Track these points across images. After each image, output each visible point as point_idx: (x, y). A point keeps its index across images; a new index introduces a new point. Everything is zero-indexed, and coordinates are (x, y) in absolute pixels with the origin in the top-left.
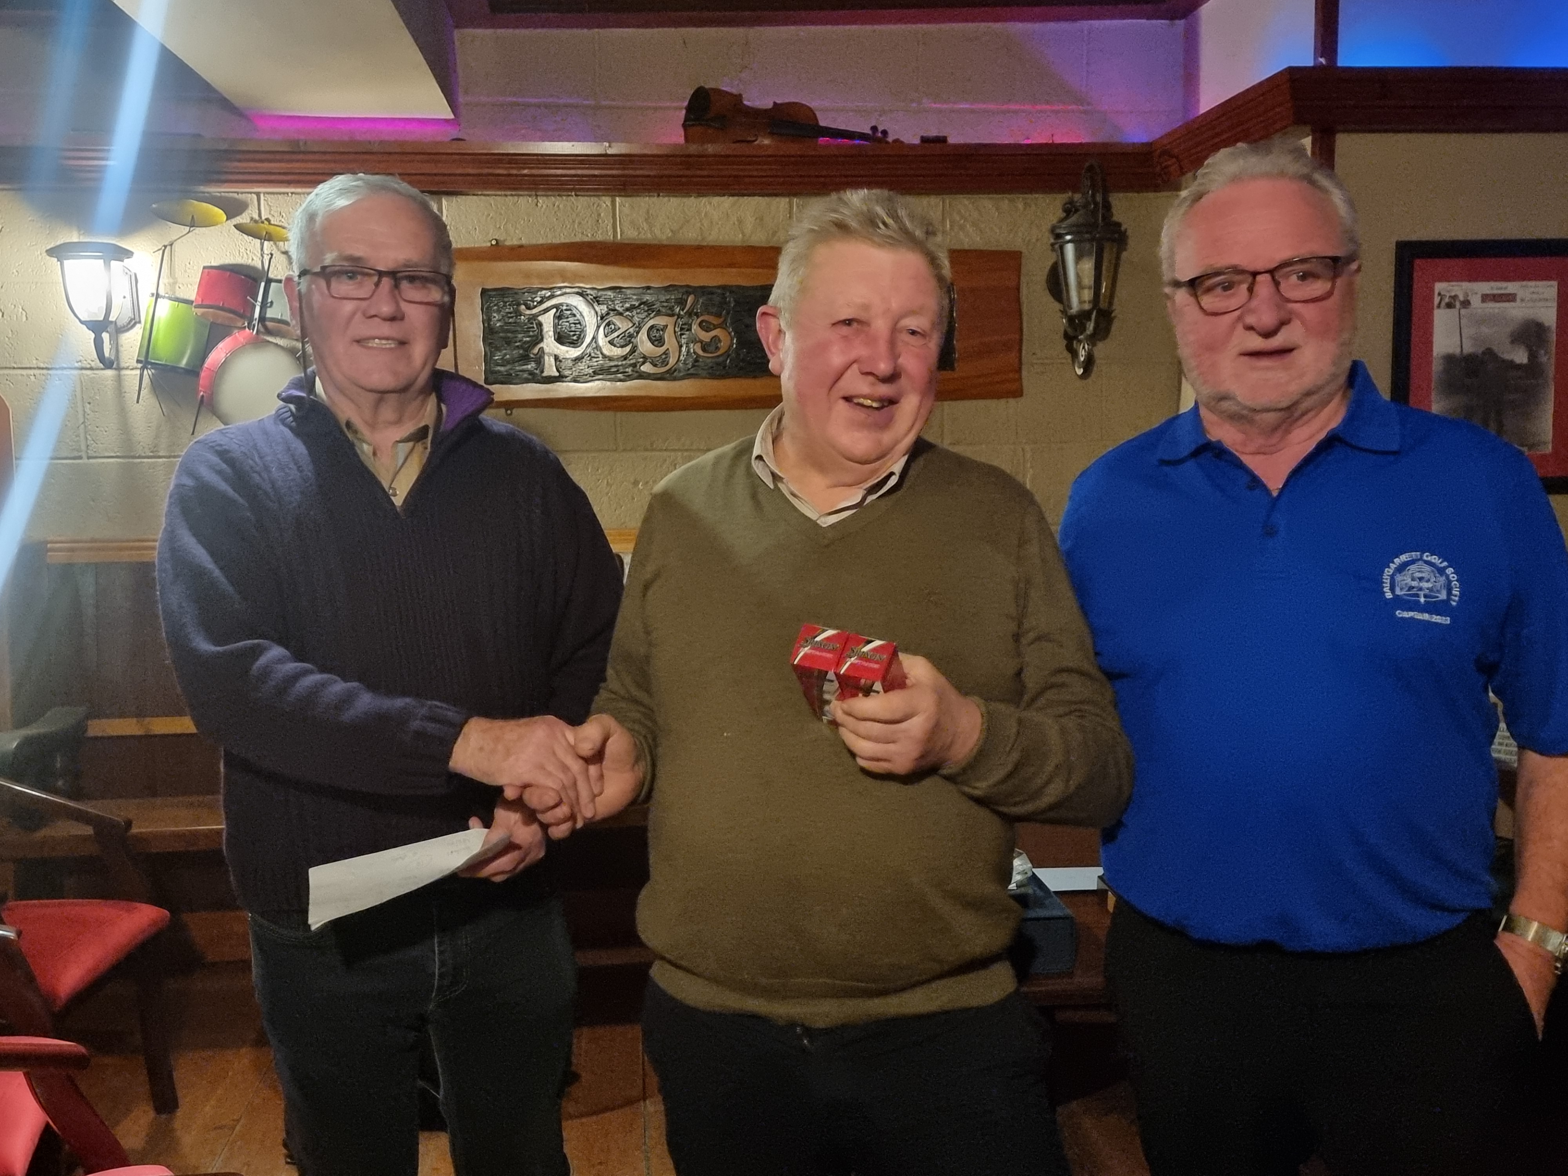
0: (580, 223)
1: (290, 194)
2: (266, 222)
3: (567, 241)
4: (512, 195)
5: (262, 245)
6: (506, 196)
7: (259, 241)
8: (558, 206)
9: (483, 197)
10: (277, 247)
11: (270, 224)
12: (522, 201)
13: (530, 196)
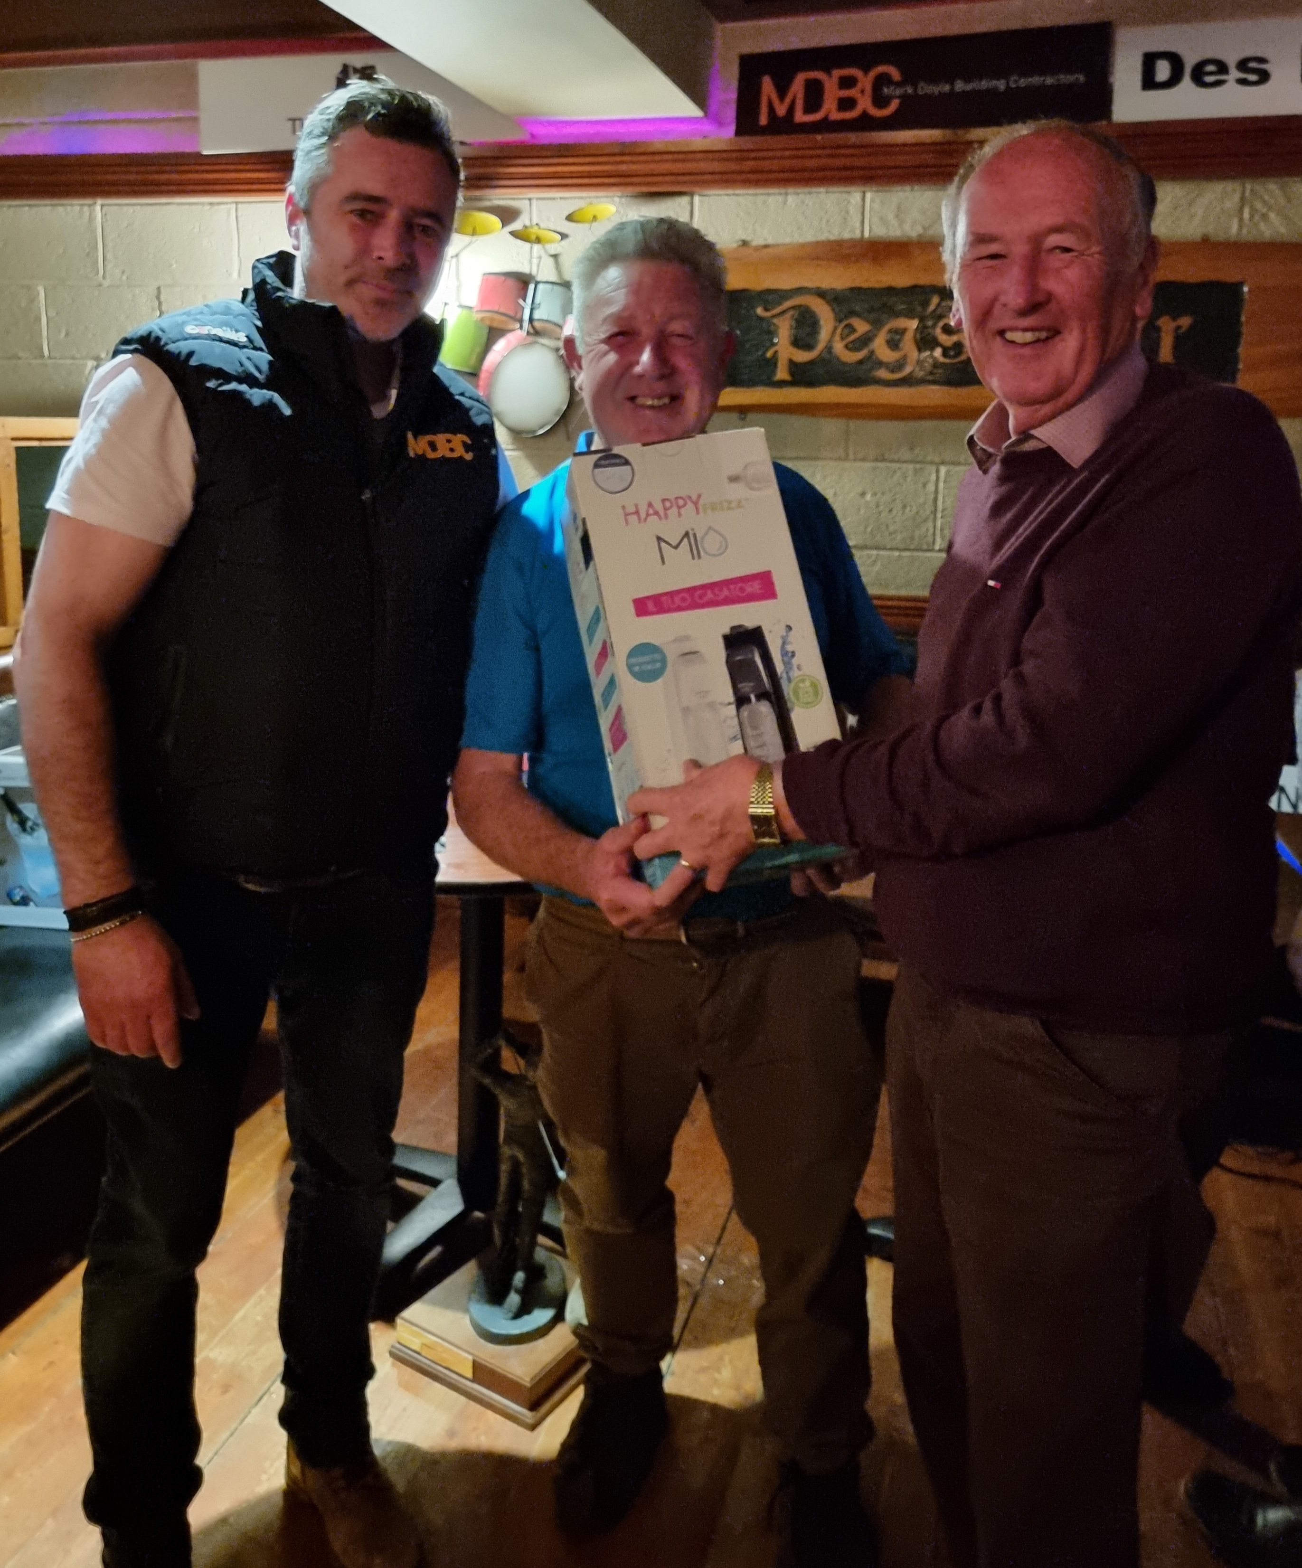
0: (828, 221)
1: (559, 200)
2: (536, 228)
3: (814, 239)
4: (762, 194)
5: (531, 248)
6: (756, 195)
7: (527, 245)
8: (807, 205)
9: (734, 198)
10: (546, 251)
11: (540, 228)
12: (771, 199)
13: (780, 194)
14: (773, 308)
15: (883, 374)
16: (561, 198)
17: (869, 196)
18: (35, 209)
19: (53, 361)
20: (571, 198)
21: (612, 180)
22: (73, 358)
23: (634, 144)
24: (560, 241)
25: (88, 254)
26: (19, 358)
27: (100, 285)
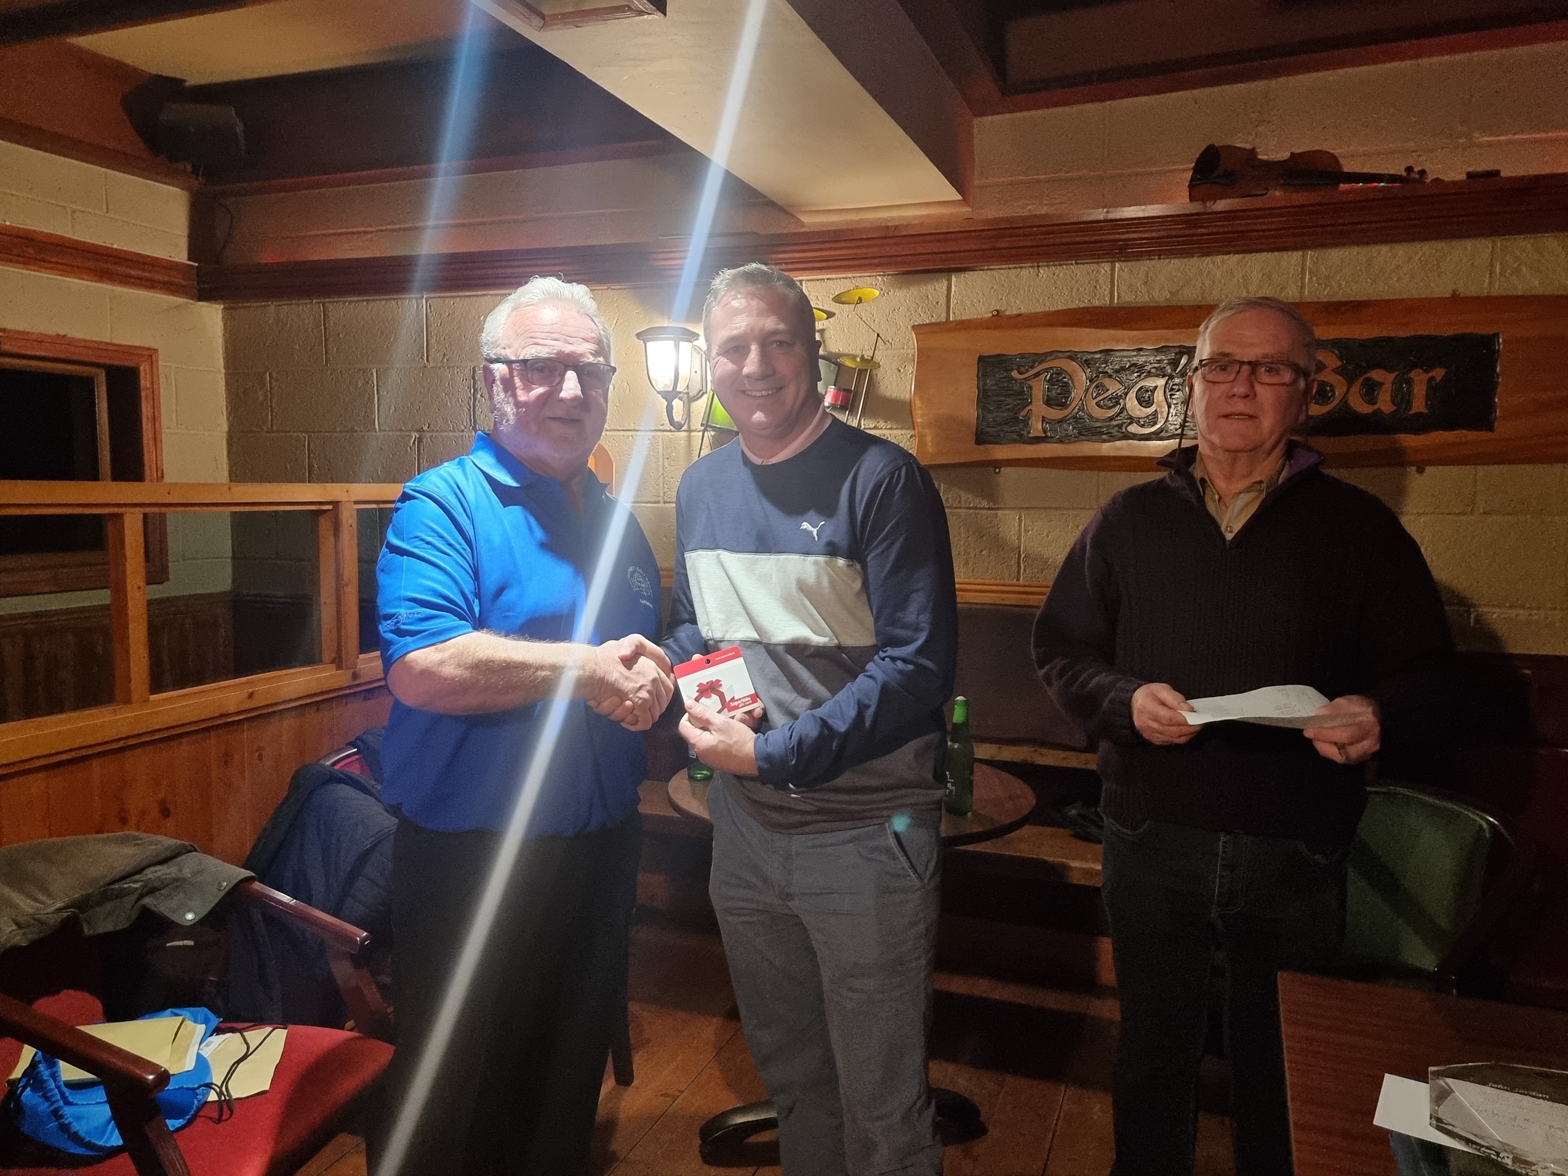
0: (1078, 289)
3: (1064, 308)
4: (1016, 268)
6: (1009, 268)
8: (1058, 275)
9: (989, 272)
12: (1024, 273)
13: (1032, 267)
14: (1027, 371)
15: (1133, 429)
16: (828, 279)
17: (1117, 264)
18: (372, 304)
19: (383, 433)
20: (837, 279)
21: (876, 261)
22: (401, 430)
23: (896, 227)
24: (827, 319)
25: (415, 341)
26: (356, 431)
27: (425, 367)
